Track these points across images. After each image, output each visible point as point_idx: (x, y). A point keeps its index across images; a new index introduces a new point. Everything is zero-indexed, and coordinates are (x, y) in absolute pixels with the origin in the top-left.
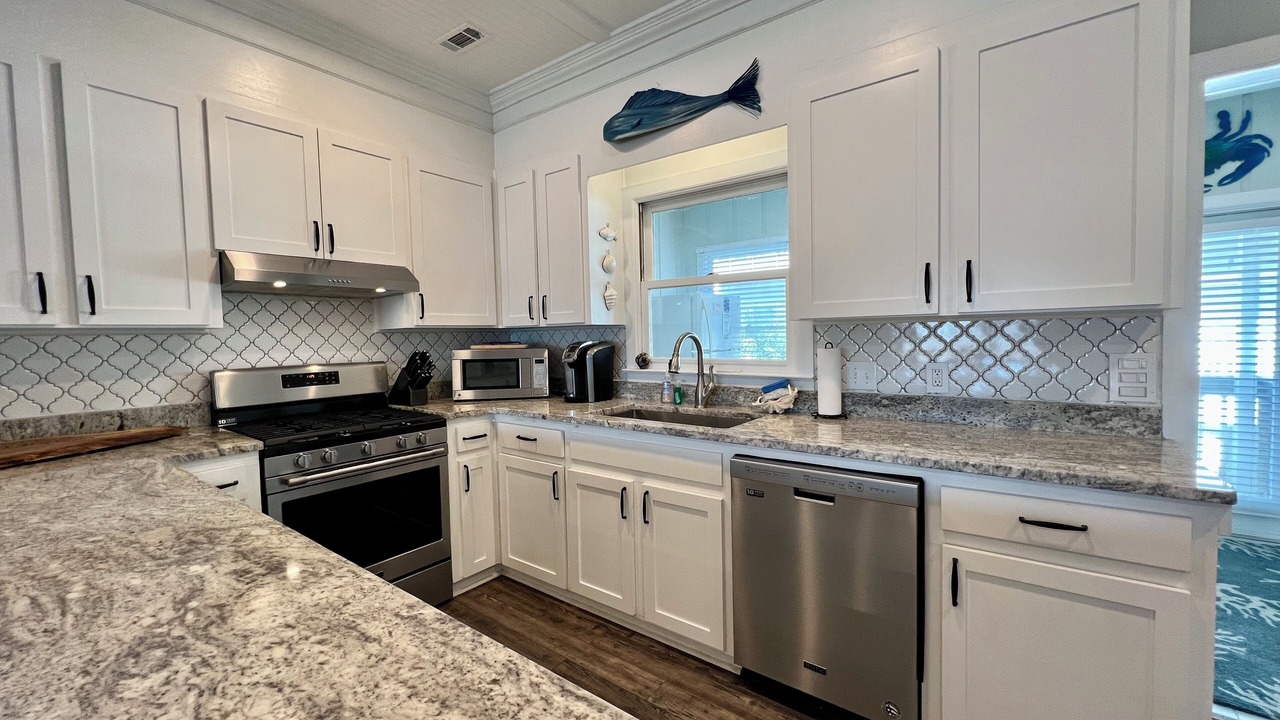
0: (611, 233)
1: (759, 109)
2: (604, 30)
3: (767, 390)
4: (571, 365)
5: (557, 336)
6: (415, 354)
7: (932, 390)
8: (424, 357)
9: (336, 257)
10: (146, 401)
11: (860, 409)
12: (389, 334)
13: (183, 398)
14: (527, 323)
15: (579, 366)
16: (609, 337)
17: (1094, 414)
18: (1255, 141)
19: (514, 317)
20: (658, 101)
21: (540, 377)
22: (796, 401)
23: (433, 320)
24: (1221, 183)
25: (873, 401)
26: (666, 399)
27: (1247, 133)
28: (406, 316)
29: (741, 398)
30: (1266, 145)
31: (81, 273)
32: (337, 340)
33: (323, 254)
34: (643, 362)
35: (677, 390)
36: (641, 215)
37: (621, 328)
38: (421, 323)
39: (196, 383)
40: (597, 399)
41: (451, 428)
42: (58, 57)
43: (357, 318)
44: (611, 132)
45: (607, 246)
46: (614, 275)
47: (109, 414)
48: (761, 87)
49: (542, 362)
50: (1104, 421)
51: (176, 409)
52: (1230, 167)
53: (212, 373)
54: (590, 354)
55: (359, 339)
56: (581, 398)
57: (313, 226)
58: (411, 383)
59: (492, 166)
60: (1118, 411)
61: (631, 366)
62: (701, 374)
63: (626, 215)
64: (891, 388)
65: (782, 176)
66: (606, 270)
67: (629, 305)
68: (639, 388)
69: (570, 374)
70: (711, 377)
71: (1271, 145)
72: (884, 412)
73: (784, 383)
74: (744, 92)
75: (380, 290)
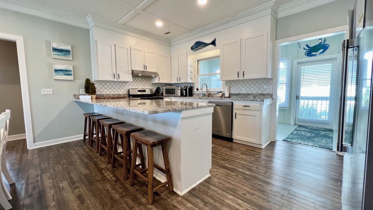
0: (192, 66)
1: (216, 46)
2: (191, 31)
3: (217, 93)
4: (184, 90)
5: (182, 85)
6: (158, 87)
7: (243, 92)
8: (159, 88)
9: (147, 71)
10: (121, 93)
11: (232, 96)
12: (153, 84)
13: (125, 93)
14: (177, 82)
15: (186, 90)
16: (192, 85)
17: (264, 95)
18: (326, 45)
19: (174, 81)
20: (200, 43)
21: (179, 93)
22: (222, 95)
23: (161, 81)
24: (319, 54)
25: (234, 95)
26: (201, 96)
27: (325, 43)
28: (156, 81)
29: (214, 95)
30: (328, 46)
31: (118, 73)
32: (145, 85)
33: (145, 70)
34: (197, 89)
35: (203, 94)
36: (198, 62)
37: (194, 83)
38: (159, 82)
39: (127, 91)
40: (189, 96)
41: (164, 99)
42: (115, 43)
43: (148, 81)
44: (192, 48)
45: (191, 68)
46: (193, 73)
47: (117, 94)
48: (216, 42)
49: (179, 89)
50: (265, 96)
51: (125, 94)
52: (321, 50)
53: (129, 89)
54: (188, 88)
55: (148, 85)
56: (186, 96)
57: (144, 66)
58: (157, 93)
59: (171, 53)
60: (267, 94)
61: (195, 90)
62: (207, 91)
63: (195, 62)
64: (237, 92)
65: (219, 56)
66: (191, 73)
67: (195, 79)
68: (196, 94)
69: (184, 92)
70: (209, 92)
71: (329, 46)
72: (236, 96)
73: (220, 92)
74: (213, 43)
75: (153, 76)
